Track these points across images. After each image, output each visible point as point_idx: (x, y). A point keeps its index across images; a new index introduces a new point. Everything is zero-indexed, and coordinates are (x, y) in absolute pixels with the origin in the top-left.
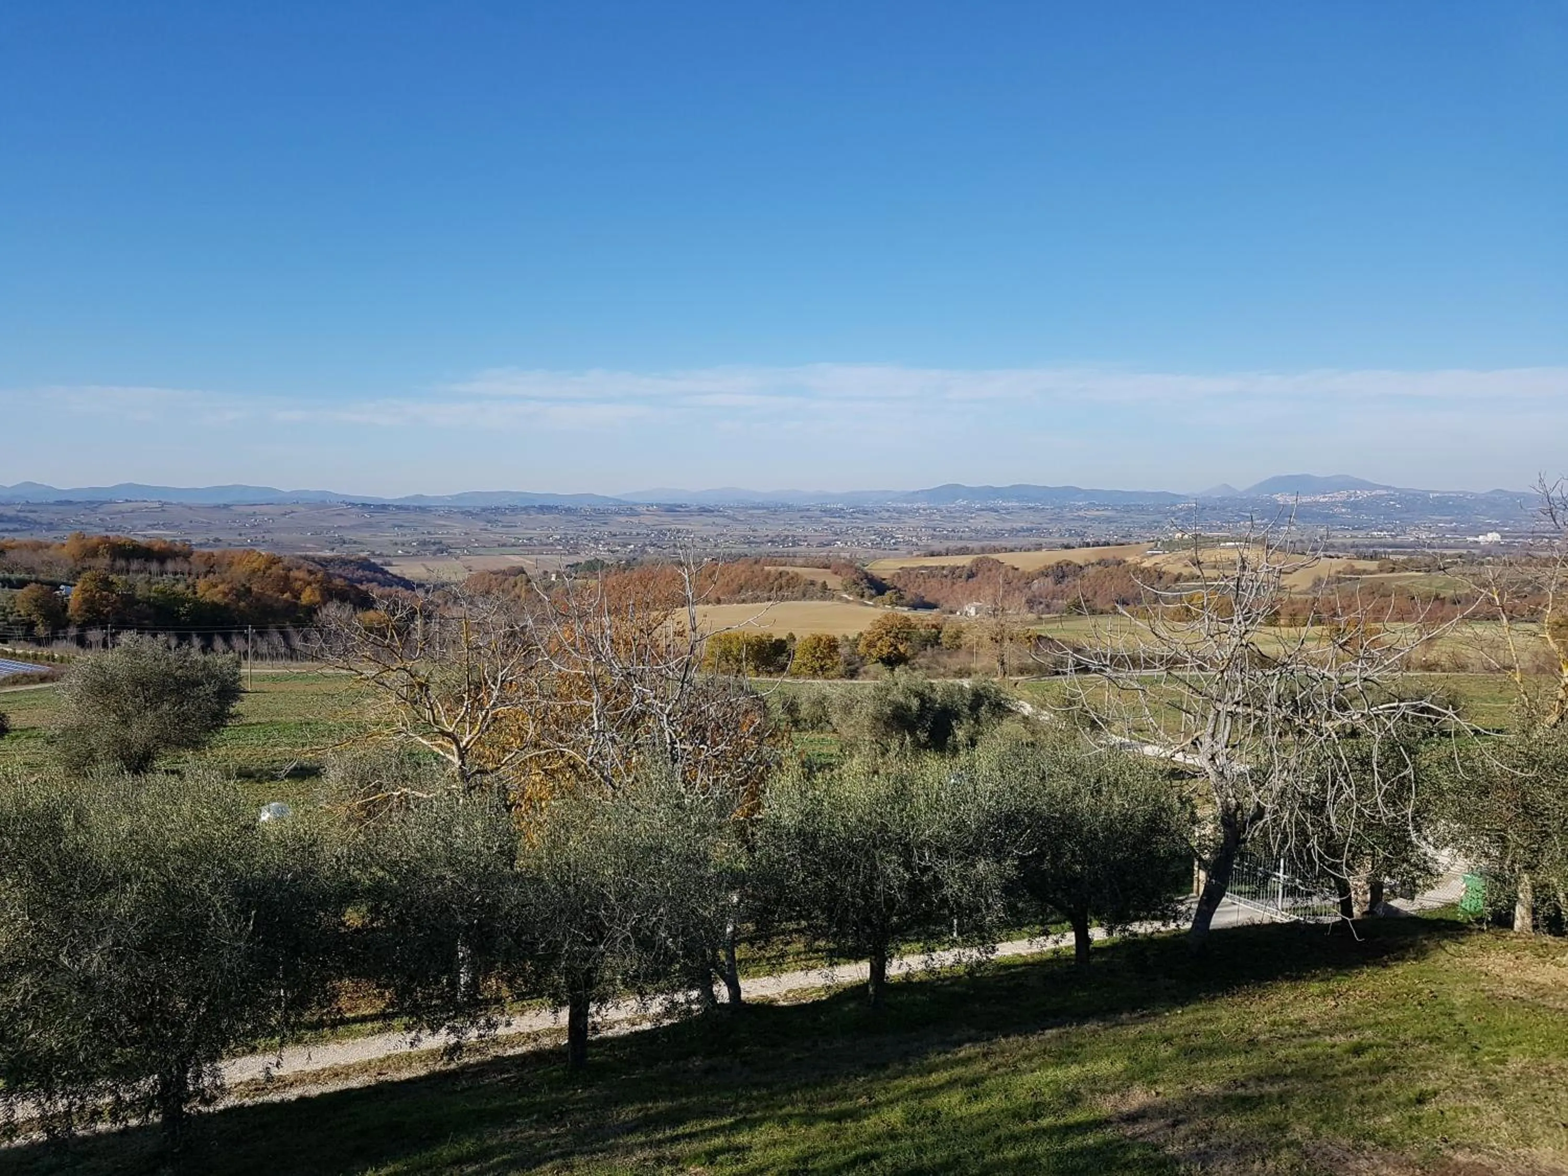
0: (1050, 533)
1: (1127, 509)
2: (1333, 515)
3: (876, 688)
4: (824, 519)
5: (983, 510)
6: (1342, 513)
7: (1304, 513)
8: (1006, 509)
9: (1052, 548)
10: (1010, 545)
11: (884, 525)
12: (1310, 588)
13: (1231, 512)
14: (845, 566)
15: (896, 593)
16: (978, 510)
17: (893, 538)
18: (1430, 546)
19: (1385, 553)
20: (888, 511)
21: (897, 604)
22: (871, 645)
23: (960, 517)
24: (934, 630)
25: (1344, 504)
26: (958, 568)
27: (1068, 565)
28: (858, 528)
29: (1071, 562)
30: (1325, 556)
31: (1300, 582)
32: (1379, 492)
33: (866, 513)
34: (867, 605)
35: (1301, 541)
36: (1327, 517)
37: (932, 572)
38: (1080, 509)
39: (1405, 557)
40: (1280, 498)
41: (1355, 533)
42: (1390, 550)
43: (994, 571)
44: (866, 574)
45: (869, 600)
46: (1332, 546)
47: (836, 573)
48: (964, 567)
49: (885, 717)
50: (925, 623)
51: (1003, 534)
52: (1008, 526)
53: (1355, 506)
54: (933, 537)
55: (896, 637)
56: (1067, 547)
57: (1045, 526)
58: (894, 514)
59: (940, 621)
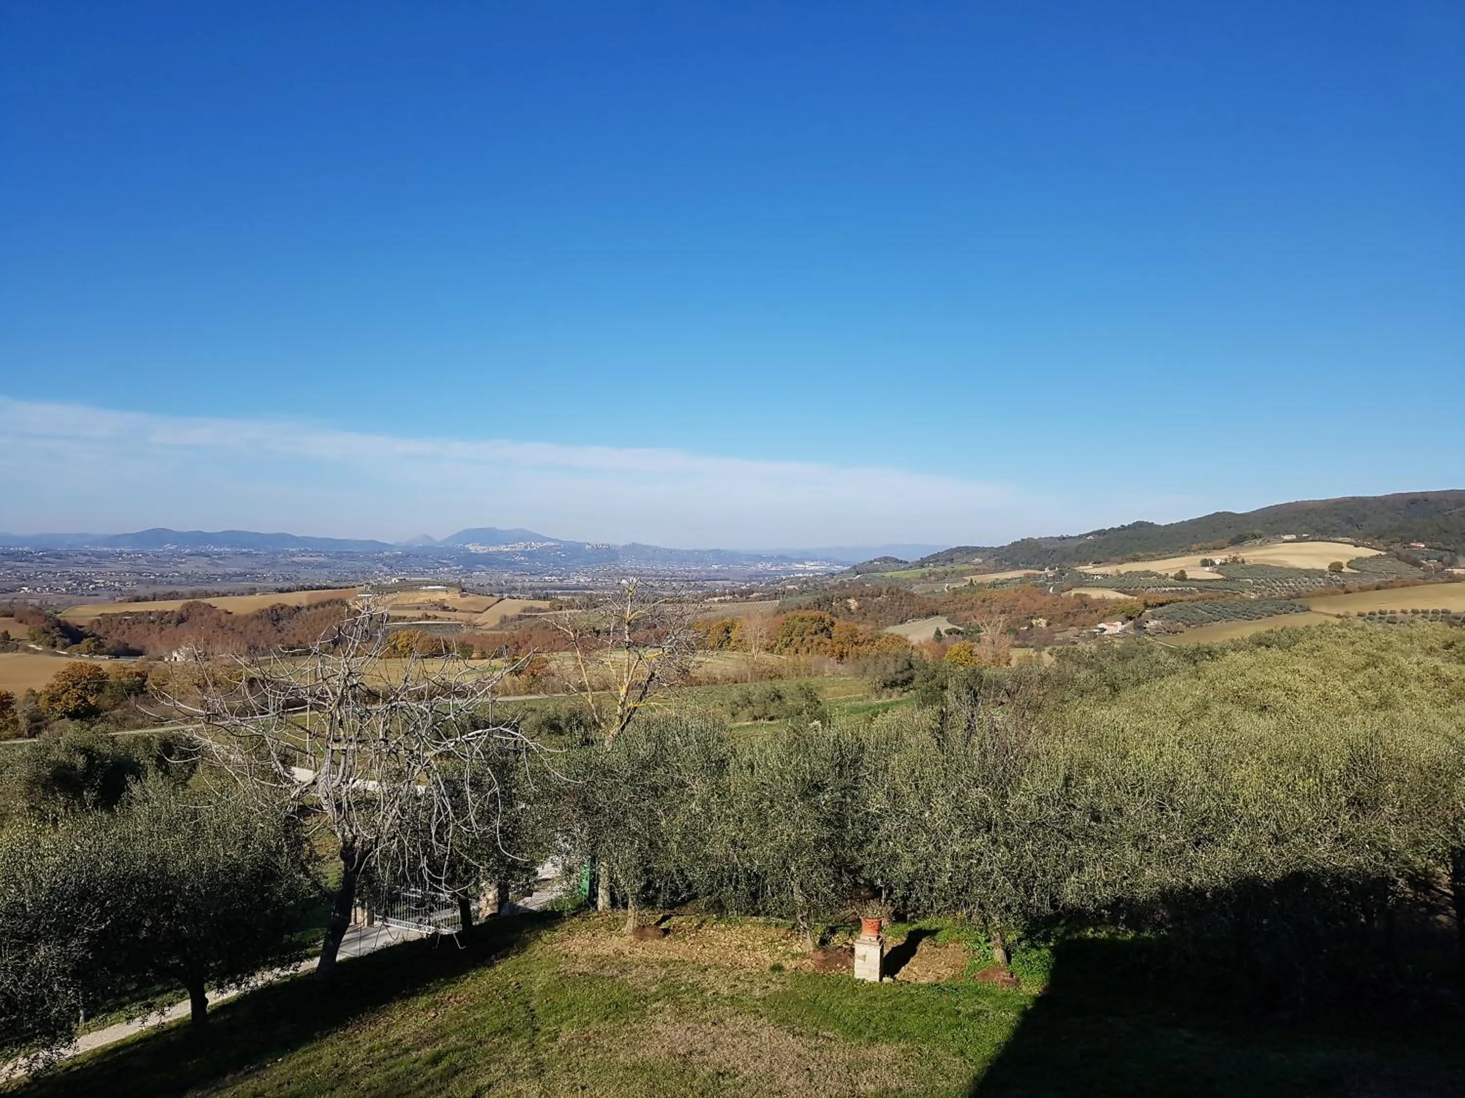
0: (265, 578)
1: (339, 556)
2: (515, 563)
3: (34, 748)
4: (6, 563)
5: (192, 555)
6: (522, 561)
7: (489, 560)
8: (220, 554)
9: (266, 591)
10: (223, 589)
11: (81, 569)
12: (496, 626)
13: (432, 559)
14: (32, 613)
15: (94, 641)
16: (188, 555)
17: (92, 583)
18: (586, 588)
19: (555, 594)
20: (85, 555)
21: (96, 653)
22: (53, 699)
23: (168, 562)
24: (138, 678)
25: (523, 553)
26: (167, 613)
27: (282, 608)
28: (49, 573)
29: (286, 606)
30: (510, 597)
31: (489, 619)
32: (548, 543)
33: (59, 556)
34: (60, 655)
35: (490, 585)
36: (510, 564)
37: (138, 618)
38: (293, 555)
39: (569, 598)
40: (472, 548)
41: (531, 578)
42: (558, 592)
43: (206, 616)
44: (59, 623)
45: (62, 650)
46: (515, 589)
47: (21, 622)
48: (173, 612)
49: (44, 780)
50: (128, 671)
51: (216, 579)
52: (220, 571)
53: (531, 555)
54: (139, 582)
55: (85, 688)
56: (281, 591)
57: (259, 571)
58: (93, 558)
59: (146, 667)
